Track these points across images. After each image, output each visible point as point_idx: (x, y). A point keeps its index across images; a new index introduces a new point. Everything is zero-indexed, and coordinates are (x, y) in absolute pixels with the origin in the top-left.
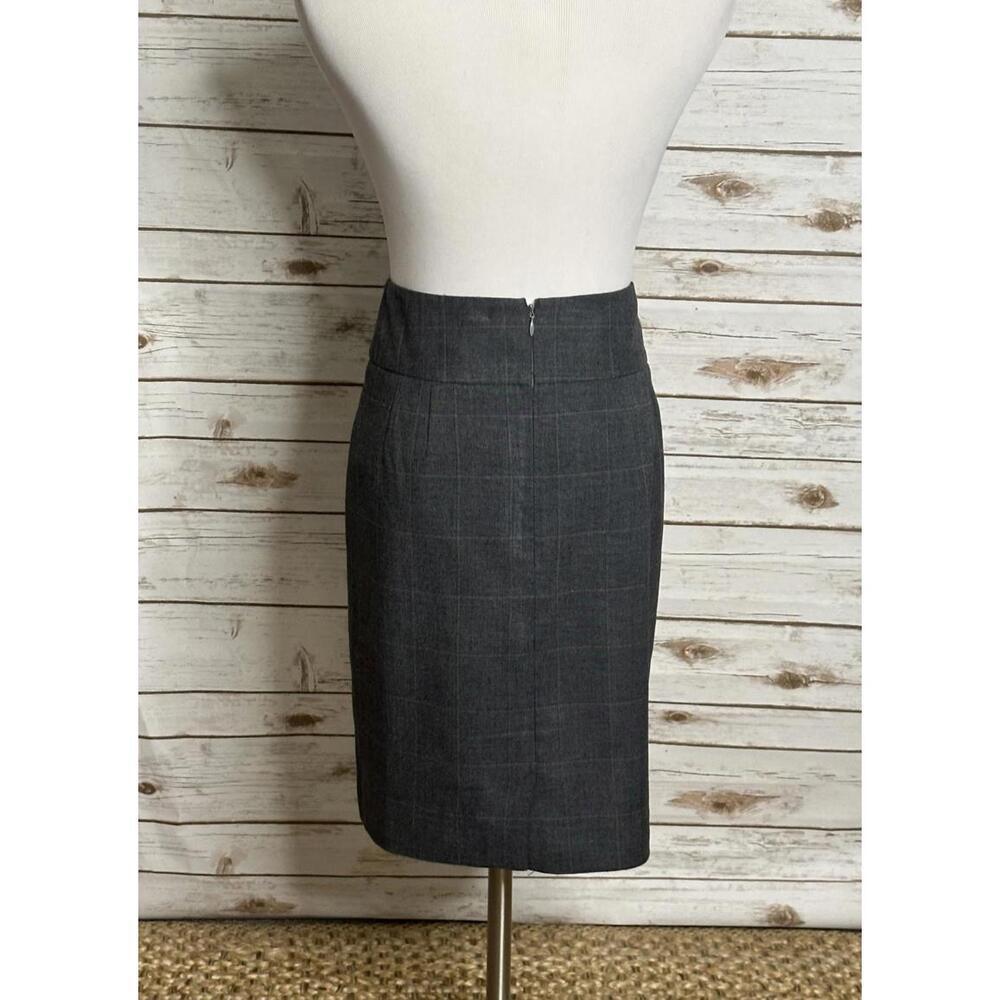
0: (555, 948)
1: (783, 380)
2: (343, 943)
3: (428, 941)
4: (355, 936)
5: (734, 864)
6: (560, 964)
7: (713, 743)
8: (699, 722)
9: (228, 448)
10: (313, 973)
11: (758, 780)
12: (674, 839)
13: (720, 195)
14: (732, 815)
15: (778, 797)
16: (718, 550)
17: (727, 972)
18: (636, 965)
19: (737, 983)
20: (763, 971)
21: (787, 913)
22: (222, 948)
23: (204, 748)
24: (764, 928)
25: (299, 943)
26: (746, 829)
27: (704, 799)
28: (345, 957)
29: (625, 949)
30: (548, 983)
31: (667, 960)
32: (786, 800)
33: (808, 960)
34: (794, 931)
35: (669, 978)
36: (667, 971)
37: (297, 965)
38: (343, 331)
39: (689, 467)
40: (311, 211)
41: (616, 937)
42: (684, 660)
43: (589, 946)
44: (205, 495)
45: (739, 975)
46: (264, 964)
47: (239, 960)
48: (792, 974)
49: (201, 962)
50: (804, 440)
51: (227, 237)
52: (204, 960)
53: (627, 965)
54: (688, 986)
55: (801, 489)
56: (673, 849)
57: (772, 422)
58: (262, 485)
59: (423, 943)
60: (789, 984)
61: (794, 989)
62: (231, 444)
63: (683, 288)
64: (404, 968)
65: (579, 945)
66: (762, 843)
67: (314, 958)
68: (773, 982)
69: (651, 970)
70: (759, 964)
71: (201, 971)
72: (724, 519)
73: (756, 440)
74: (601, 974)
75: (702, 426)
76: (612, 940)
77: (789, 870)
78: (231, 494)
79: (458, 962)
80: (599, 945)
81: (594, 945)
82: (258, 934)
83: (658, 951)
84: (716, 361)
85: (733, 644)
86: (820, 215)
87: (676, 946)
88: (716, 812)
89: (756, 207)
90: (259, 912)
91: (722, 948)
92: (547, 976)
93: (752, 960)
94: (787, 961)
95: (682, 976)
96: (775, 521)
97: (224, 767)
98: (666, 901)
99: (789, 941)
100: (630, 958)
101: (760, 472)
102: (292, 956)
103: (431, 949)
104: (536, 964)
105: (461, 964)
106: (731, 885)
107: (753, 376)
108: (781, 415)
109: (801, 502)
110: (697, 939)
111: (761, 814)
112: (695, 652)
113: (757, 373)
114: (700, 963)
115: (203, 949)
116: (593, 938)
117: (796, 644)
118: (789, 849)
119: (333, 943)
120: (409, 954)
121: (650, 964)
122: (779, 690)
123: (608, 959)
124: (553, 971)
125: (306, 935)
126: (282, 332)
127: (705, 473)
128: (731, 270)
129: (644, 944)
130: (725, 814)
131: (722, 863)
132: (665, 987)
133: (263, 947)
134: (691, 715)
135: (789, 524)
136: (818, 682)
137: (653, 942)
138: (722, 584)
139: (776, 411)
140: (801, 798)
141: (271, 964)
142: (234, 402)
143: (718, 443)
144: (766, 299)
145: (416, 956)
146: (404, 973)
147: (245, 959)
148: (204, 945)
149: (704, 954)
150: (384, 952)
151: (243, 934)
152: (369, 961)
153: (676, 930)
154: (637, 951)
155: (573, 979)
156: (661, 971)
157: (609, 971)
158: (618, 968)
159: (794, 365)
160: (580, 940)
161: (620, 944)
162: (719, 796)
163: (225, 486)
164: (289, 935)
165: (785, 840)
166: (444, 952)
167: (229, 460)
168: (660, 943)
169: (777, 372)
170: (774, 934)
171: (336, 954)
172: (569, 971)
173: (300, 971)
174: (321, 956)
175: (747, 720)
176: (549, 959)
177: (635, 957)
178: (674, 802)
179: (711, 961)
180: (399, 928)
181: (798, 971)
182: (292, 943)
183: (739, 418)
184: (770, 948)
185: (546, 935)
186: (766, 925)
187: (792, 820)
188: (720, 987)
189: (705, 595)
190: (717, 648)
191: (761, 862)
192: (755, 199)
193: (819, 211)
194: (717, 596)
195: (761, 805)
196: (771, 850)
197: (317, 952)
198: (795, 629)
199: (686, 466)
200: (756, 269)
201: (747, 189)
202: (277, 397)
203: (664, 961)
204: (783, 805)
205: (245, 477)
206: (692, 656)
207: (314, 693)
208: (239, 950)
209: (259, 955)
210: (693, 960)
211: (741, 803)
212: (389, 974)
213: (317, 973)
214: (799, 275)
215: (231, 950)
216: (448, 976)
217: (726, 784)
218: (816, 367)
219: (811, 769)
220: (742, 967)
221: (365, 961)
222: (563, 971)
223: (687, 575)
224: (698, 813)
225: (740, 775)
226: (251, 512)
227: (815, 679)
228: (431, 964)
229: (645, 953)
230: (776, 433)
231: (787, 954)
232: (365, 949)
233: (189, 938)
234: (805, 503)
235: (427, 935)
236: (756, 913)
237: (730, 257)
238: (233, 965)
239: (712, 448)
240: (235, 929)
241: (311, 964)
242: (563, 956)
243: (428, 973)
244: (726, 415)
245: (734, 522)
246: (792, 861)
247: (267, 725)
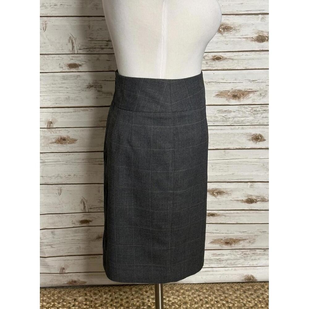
0: (174, 293)
1: (245, 97)
2: (103, 294)
3: (131, 292)
4: (107, 291)
5: (233, 262)
6: (176, 299)
7: (225, 223)
8: (220, 216)
9: (53, 131)
10: (93, 306)
11: (240, 234)
12: (212, 254)
13: (221, 32)
14: (231, 246)
15: (247, 239)
16: (224, 158)
17: (232, 300)
18: (201, 298)
19: (236, 303)
20: (244, 299)
21: (251, 278)
22: (63, 298)
23: (52, 232)
24: (244, 282)
25: (88, 295)
26: (236, 250)
27: (222, 241)
28: (104, 299)
29: (197, 292)
30: (172, 306)
31: (211, 296)
32: (250, 240)
33: (259, 294)
34: (254, 283)
35: (212, 303)
36: (212, 300)
37: (88, 303)
38: (89, 88)
39: (213, 130)
40: (75, 45)
41: (194, 288)
42: (214, 196)
43: (185, 292)
44: (46, 148)
45: (236, 301)
46: (77, 303)
47: (69, 302)
48: (254, 299)
49: (56, 303)
50: (253, 118)
51: (46, 56)
52: (57, 303)
53: (198, 298)
54: (219, 305)
55: (253, 136)
56: (212, 258)
57: (241, 113)
58: (65, 143)
59: (130, 293)
60: (253, 303)
61: (255, 305)
62: (53, 130)
63: (209, 66)
64: (123, 303)
65: (182, 291)
66: (242, 254)
67: (93, 300)
68: (248, 302)
69: (206, 300)
70: (243, 296)
71: (56, 307)
72: (226, 147)
73: (236, 119)
74: (189, 302)
75: (217, 115)
76: (193, 289)
77: (251, 263)
78: (55, 147)
79: (142, 300)
80: (188, 291)
81: (187, 291)
82: (75, 292)
83: (208, 292)
84: (221, 92)
85: (230, 189)
86: (257, 37)
87: (214, 290)
88: (226, 245)
89: (234, 35)
90: (75, 284)
91: (230, 290)
92: (171, 304)
93: (240, 295)
94: (252, 294)
95: (216, 301)
96: (244, 147)
97: (60, 238)
98: (210, 275)
99: (252, 287)
100: (199, 295)
101: (238, 130)
102: (86, 299)
103: (132, 295)
104: (167, 299)
105: (143, 300)
106: (232, 269)
107: (235, 96)
108: (245, 110)
109: (252, 140)
110: (221, 287)
111: (241, 245)
112: (217, 193)
113: (236, 95)
114: (223, 297)
115: (57, 298)
116: (186, 289)
117: (252, 189)
118: (251, 256)
119: (100, 294)
120: (125, 297)
121: (206, 298)
122: (247, 204)
123: (192, 296)
124: (173, 301)
125: (91, 291)
126: (68, 89)
127: (219, 132)
128: (226, 59)
129: (203, 290)
130: (229, 245)
131: (229, 262)
132: (211, 306)
133: (76, 297)
134: (216, 214)
135: (249, 148)
136: (260, 201)
137: (206, 289)
138: (226, 169)
139: (243, 109)
140: (255, 239)
141: (79, 303)
142: (53, 115)
143: (223, 121)
144: (239, 69)
145: (127, 298)
146: (124, 304)
147: (70, 302)
148: (57, 297)
149: (224, 293)
150: (117, 296)
151: (70, 292)
152: (112, 300)
153: (214, 284)
154: (201, 293)
155: (180, 304)
156: (210, 300)
157: (192, 301)
158: (195, 299)
159: (249, 92)
160: (182, 290)
161: (195, 290)
162: (227, 240)
163: (53, 144)
164: (85, 292)
165: (250, 253)
166: (137, 296)
167: (53, 135)
168: (209, 290)
169: (243, 95)
170: (247, 285)
171: (101, 298)
172: (179, 301)
173: (89, 305)
174: (96, 299)
175: (236, 215)
176: (172, 297)
177: (201, 295)
178: (212, 242)
179: (226, 295)
180: (122, 287)
181: (256, 298)
182: (86, 294)
183: (230, 112)
184: (246, 290)
185: (171, 288)
186: (244, 281)
187: (252, 246)
188: (230, 306)
189: (220, 174)
190: (224, 191)
191: (242, 261)
192: (234, 32)
193: (257, 35)
194: (224, 174)
195: (241, 242)
196: (245, 257)
197: (95, 298)
198: (251, 183)
199: (212, 130)
200: (234, 58)
201: (231, 28)
203: (210, 296)
204: (249, 242)
205: (59, 141)
206: (216, 194)
207: (88, 212)
208: (68, 298)
209: (75, 300)
210: (220, 295)
211: (235, 242)
212: (119, 305)
213: (94, 306)
214: (250, 59)
215: (66, 298)
216: (138, 305)
217: (229, 236)
218: (257, 92)
219: (258, 230)
220: (237, 297)
221: (110, 300)
222: (177, 301)
223: (214, 167)
224: (220, 246)
225: (234, 232)
226: (62, 153)
227: (259, 200)
228: (132, 301)
229: (204, 293)
230: (243, 116)
231: (252, 292)
232: (110, 296)
233: (52, 294)
234: (254, 140)
235: (131, 290)
236: (241, 278)
237: (225, 54)
238: (66, 304)
239: (221, 123)
240: (67, 290)
241: (92, 302)
242: (176, 296)
243: (132, 304)
244: (225, 111)
245: (229, 148)
246: (252, 260)
247: (73, 224)
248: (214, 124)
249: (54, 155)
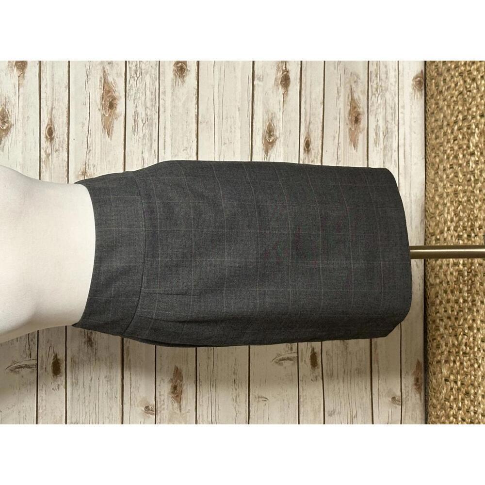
0: (439, 213)
1: (113, 88)
2: (439, 333)
3: (437, 284)
4: (434, 326)
5: (389, 111)
6: (449, 210)
7: (322, 124)
8: (310, 132)
9: (161, 407)
10: (457, 350)
11: (342, 99)
12: (376, 146)
13: (8, 127)
14: (361, 113)
15: (351, 86)
16: (212, 124)
17: (452, 115)
18: (449, 166)
19: (458, 108)
20: (452, 94)
21: (417, 80)
22: (443, 401)
23: (330, 415)
24: (425, 93)
25: (439, 358)
26: (369, 105)
27: (353, 129)
28: (447, 332)
29: (439, 173)
30: (460, 217)
31: (445, 149)
32: (352, 82)
33: (444, 68)
34: (427, 76)
35: (456, 148)
36: (452, 149)
37: (452, 359)
38: (92, 343)
39: (165, 142)
40: (23, 364)
41: (433, 178)
42: (275, 142)
43: (438, 193)
44: (187, 420)
45: (454, 108)
46: (452, 377)
47: (450, 391)
48: (452, 77)
49: (451, 413)
50: (148, 75)
51: (40, 411)
52: (450, 411)
53: (449, 171)
54: (460, 136)
55: (176, 77)
56: (382, 146)
57: (138, 95)
58: (181, 386)
59: (438, 288)
60: (458, 79)
61: (462, 76)
62: (158, 405)
63: (62, 147)
64: (452, 298)
65: (437, 199)
66: (377, 95)
67: (448, 349)
68: (457, 88)
69: (451, 158)
70: (447, 96)
71: (457, 413)
72: (194, 121)
73: (149, 104)
74: (454, 187)
75: (141, 135)
76: (434, 180)
77: (392, 79)
78: (186, 404)
79: (449, 267)
80: (437, 187)
81: (437, 190)
82: (434, 381)
83: (440, 154)
84: (104, 127)
85: (265, 115)
86: (18, 68)
87: (437, 144)
88: (360, 122)
89: (14, 106)
90: (421, 381)
91: (438, 117)
92: (456, 217)
93: (444, 100)
94: (445, 80)
95: (454, 141)
96: (195, 91)
97: (341, 403)
98: (411, 149)
99: (432, 79)
100: (444, 170)
101: (167, 100)
102: (446, 362)
103: (441, 283)
104: (449, 223)
105: (450, 266)
106: (402, 113)
107: (112, 106)
108: (134, 89)
109: (184, 77)
110: (432, 132)
111: (361, 97)
112: (270, 136)
114: (447, 130)
115: (443, 411)
116: (433, 191)
117: (264, 78)
118: (381, 80)
119: (439, 339)
120: (444, 295)
121: (448, 158)
122: (290, 88)
123: (445, 182)
124: (453, 214)
125: (434, 354)
126: (94, 378)
127: (168, 132)
128: (51, 119)
129: (436, 162)
130: (361, 117)
131: (389, 118)
132: (461, 150)
133: (442, 378)
134: (306, 138)
135: (196, 83)
136: (285, 65)
137: (435, 157)
138: (231, 121)
139: (132, 92)
140: (351, 73)
141: (452, 373)
142: (135, 404)
143: (151, 125)
144: (67, 99)
145: (445, 292)
146: (456, 298)
147: (449, 388)
148: (441, 411)
149: (441, 127)
150: (443, 310)
151: (434, 389)
152: (449, 318)
153: (427, 144)
154: (440, 165)
155: (457, 203)
156: (452, 152)
157: (452, 182)
158: (450, 176)
159: (105, 82)
160: (435, 198)
161: (436, 176)
162: (351, 120)
163: (182, 407)
164: (435, 363)
165: (375, 82)
166: (443, 275)
167: (168, 406)
168: (436, 153)
169: (109, 92)
170: (429, 87)
171: (445, 336)
172: (453, 204)
173: (456, 357)
174: (446, 345)
175: (308, 106)
176: (446, 216)
177: (444, 167)
178: (355, 146)
179: (445, 123)
180: (429, 301)
181: (451, 74)
182: (439, 362)
183: (136, 114)
184: (437, 89)
185: (433, 217)
186: (423, 92)
187: (363, 77)
188: (461, 119)
189: (238, 131)
190: (268, 124)
191: (388, 96)
192: (9, 107)
193: (15, 69)
194: (238, 124)
195: (356, 96)
196: (381, 90)
197: (444, 347)
198: (256, 79)
199: (165, 144)
200: (50, 106)
201: (3, 111)
202: (131, 380)
203: (446, 150)
204: (356, 83)
205: (177, 396)
206: (272, 138)
207: (298, 353)
208: (444, 391)
209: (446, 380)
210: (445, 134)
211: (355, 108)
212: (456, 306)
213: (457, 347)
214: (53, 80)
215: (444, 396)
216: (457, 273)
217: (345, 117)
218: (106, 69)
219: (335, 68)
220: (449, 106)
221: (448, 320)
222: (453, 208)
223: (227, 141)
224: (361, 132)
225: (339, 108)
226: (196, 392)
227: (284, 67)
228: (450, 283)
229: (441, 161)
230: (144, 92)
231: (440, 80)
232: (442, 320)
233: (437, 420)
234: (184, 74)
235: (433, 285)
236: (417, 98)
237: (44, 121)
238: (453, 395)
239: (154, 129)
240: (431, 393)
241: (451, 351)
242: (444, 208)
243: (455, 284)
244: (135, 120)
245: (196, 115)
246: (387, 78)
247: (317, 379)
248: (155, 141)
249: (200, 405)
